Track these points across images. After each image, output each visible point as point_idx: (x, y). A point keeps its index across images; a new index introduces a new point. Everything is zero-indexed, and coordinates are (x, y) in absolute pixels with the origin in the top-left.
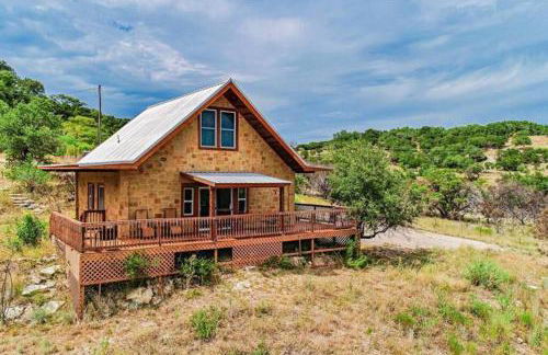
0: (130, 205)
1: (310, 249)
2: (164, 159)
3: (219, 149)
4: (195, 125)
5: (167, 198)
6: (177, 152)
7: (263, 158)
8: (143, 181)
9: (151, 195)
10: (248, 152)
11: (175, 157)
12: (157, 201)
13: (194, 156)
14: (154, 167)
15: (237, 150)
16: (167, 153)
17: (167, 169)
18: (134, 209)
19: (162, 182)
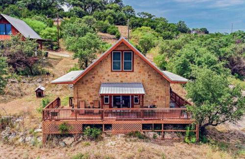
0: (78, 98)
1: (161, 129)
2: (94, 77)
3: (122, 71)
4: (109, 60)
5: (96, 95)
6: (100, 74)
7: (149, 75)
8: (84, 87)
9: (88, 94)
10: (140, 72)
11: (99, 76)
12: (91, 96)
13: (108, 76)
14: (89, 80)
15: (133, 71)
16: (95, 74)
17: (95, 82)
18: (80, 100)
19: (92, 88)
